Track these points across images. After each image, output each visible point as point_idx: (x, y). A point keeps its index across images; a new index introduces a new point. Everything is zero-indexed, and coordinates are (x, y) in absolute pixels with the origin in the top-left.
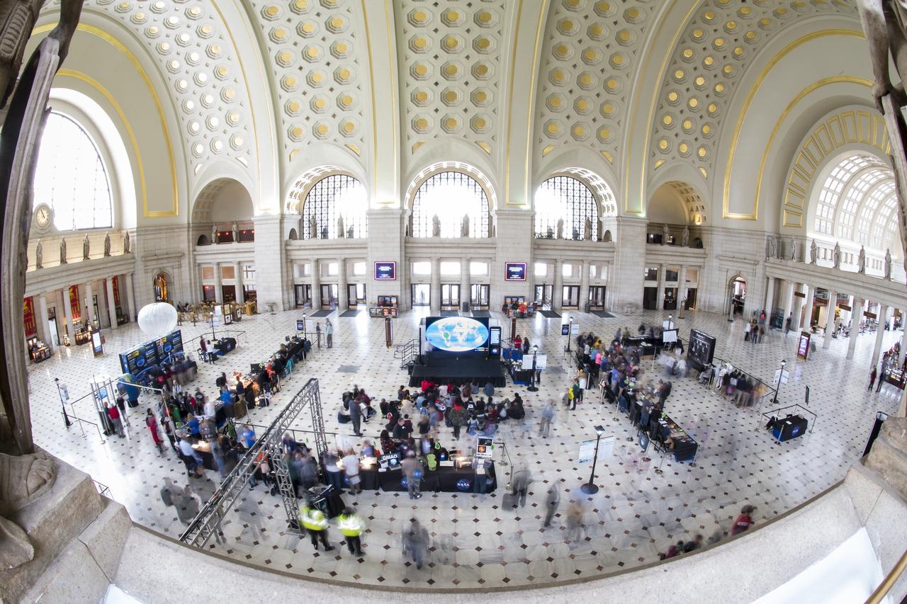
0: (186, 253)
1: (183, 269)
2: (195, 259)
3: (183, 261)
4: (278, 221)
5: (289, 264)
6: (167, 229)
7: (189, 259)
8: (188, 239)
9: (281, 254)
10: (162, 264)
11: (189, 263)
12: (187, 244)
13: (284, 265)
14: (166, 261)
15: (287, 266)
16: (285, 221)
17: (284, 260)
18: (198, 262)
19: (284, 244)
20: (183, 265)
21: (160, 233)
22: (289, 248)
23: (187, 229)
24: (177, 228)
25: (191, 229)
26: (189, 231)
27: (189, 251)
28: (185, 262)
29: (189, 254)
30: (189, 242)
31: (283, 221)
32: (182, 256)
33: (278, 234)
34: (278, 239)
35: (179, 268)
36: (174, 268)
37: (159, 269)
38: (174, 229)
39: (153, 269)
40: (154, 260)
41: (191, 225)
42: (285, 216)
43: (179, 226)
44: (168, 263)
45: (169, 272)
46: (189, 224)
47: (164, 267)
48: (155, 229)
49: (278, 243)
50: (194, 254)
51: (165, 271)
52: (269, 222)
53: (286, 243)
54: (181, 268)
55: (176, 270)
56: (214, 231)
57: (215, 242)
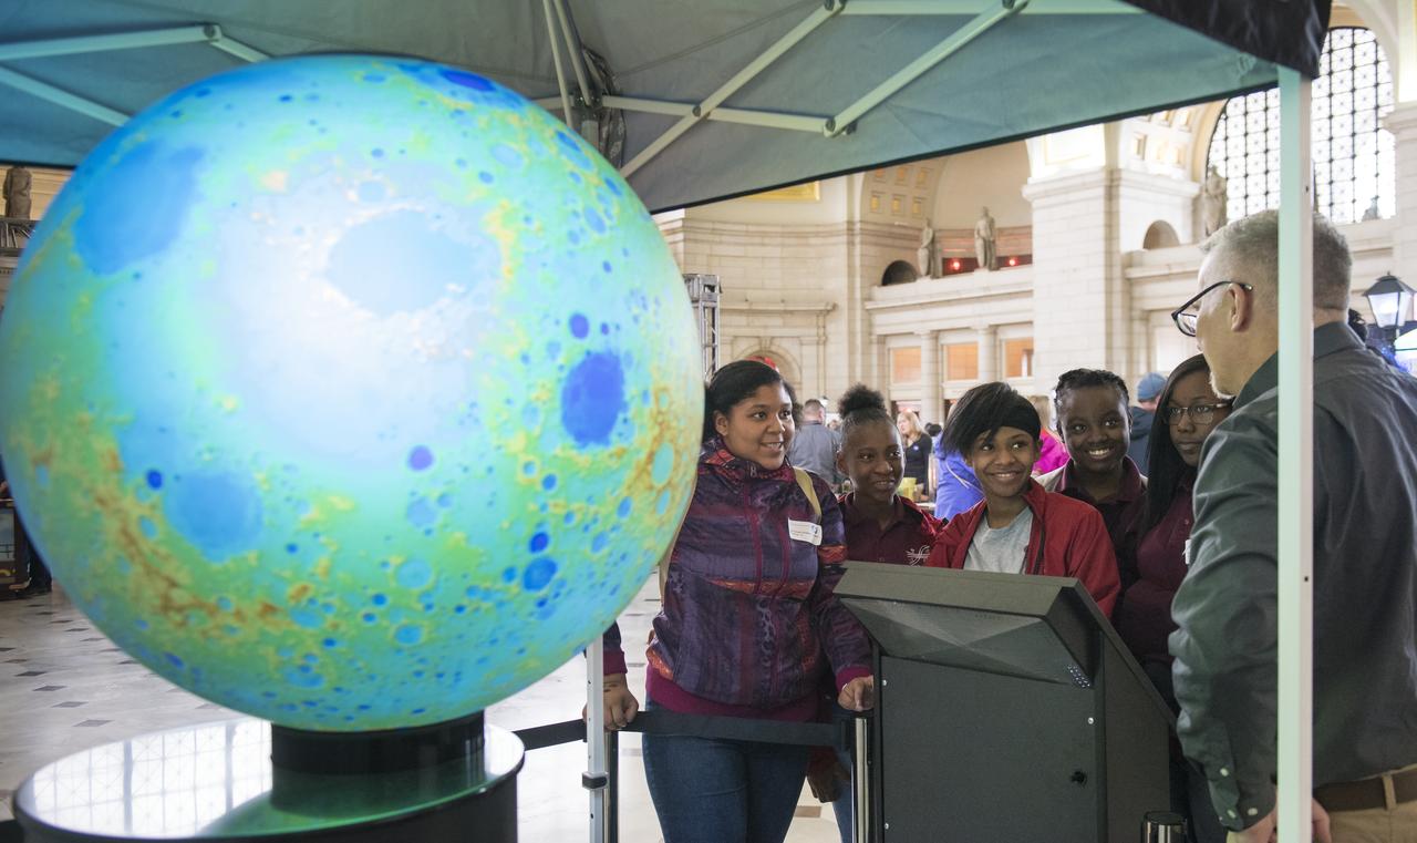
0: (843, 303)
1: (831, 348)
2: (869, 325)
3: (831, 328)
4: (1101, 191)
5: (1138, 327)
6: (783, 235)
7: (851, 321)
8: (851, 267)
9: (1109, 293)
10: (766, 327)
11: (851, 334)
12: (843, 281)
13: (1119, 326)
14: (777, 321)
15: (1130, 333)
16: (1123, 191)
17: (1118, 313)
18: (880, 331)
19: (1117, 261)
20: (832, 338)
21: (763, 245)
22: (1135, 273)
23: (844, 239)
24: (817, 234)
25: (858, 239)
26: (851, 244)
27: (851, 299)
28: (838, 328)
29: (851, 309)
30: (851, 275)
31: (1118, 190)
32: (828, 311)
33: (1100, 232)
34: (1100, 246)
35: (818, 344)
36: (802, 344)
37: (756, 341)
38: (807, 237)
39: (736, 337)
40: (741, 312)
41: (858, 226)
42: (1124, 175)
43: (820, 229)
44: (784, 326)
45: (787, 351)
46: (850, 223)
47: (773, 338)
48: (747, 232)
49: (1100, 260)
50: (868, 307)
51: (773, 349)
52: (1072, 196)
53: (1130, 261)
54: (825, 343)
55: (809, 351)
56: (926, 242)
57: (928, 273)
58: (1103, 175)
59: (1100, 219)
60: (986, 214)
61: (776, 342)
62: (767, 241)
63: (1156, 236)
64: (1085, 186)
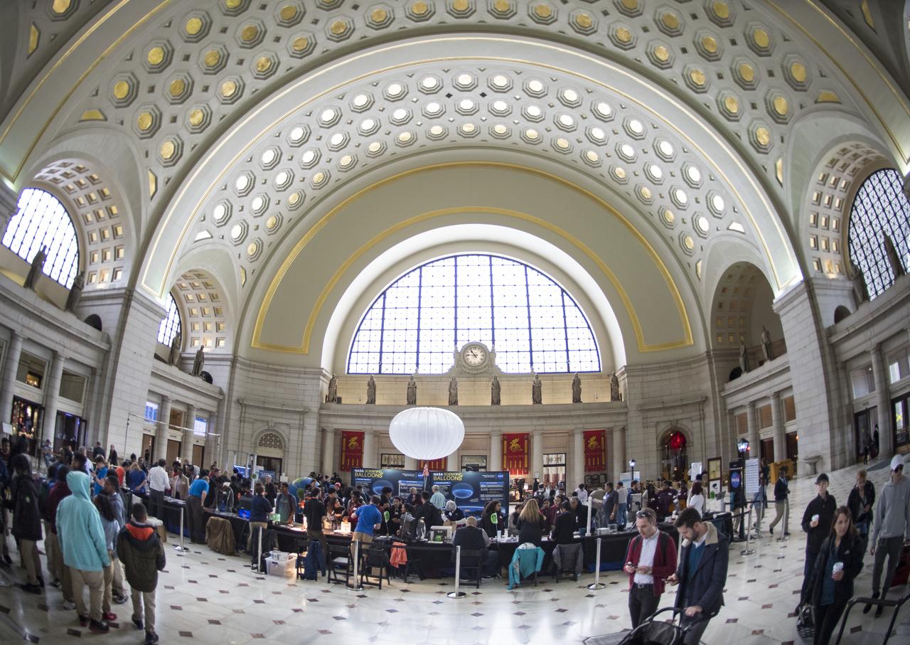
0: (710, 395)
1: (707, 421)
2: (724, 404)
3: (706, 410)
4: (805, 295)
6: (678, 365)
7: (715, 405)
8: (712, 375)
9: (823, 356)
10: (673, 415)
11: (715, 411)
12: (709, 384)
13: (831, 376)
14: (680, 411)
16: (817, 291)
17: (830, 368)
18: (729, 407)
19: (824, 334)
20: (707, 415)
21: (669, 372)
22: (834, 339)
23: (707, 361)
24: (695, 362)
25: (713, 360)
26: (710, 363)
27: (714, 392)
28: (709, 410)
29: (714, 398)
30: (712, 380)
31: (814, 292)
32: (704, 401)
33: (811, 320)
34: (813, 328)
35: (700, 419)
36: (692, 421)
37: (669, 423)
38: (690, 364)
39: (658, 423)
40: (659, 409)
41: (712, 353)
42: (814, 281)
43: (696, 358)
44: (683, 413)
45: (686, 426)
46: (708, 352)
47: (677, 420)
48: (660, 367)
49: (815, 336)
50: (723, 395)
51: (678, 426)
52: (795, 303)
53: (831, 332)
54: (704, 419)
55: (696, 424)
56: (742, 353)
57: (746, 370)
58: (803, 285)
59: (809, 312)
60: (764, 330)
61: (680, 422)
62: (671, 370)
63: (841, 314)
64: (798, 295)
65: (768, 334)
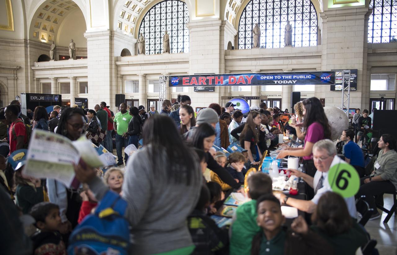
0: (23, 66)
1: (19, 82)
2: (34, 75)
3: (19, 75)
4: (108, 37)
5: (120, 80)
7: (26, 73)
8: (26, 55)
9: (111, 69)
11: (27, 77)
12: (24, 59)
13: (114, 79)
15: (117, 81)
16: (115, 38)
17: (114, 75)
18: (37, 77)
19: (113, 59)
20: (19, 78)
22: (118, 63)
23: (24, 45)
24: (12, 42)
25: (29, 46)
26: (26, 47)
27: (26, 65)
28: (22, 76)
29: (27, 69)
30: (26, 57)
31: (113, 38)
32: (18, 69)
33: (108, 50)
34: (108, 54)
35: (14, 79)
36: (8, 80)
38: (10, 43)
41: (28, 41)
42: (115, 33)
43: (15, 41)
45: (2, 82)
46: (26, 40)
49: (108, 58)
50: (33, 69)
52: (99, 38)
53: (117, 59)
54: (17, 79)
55: (11, 82)
56: (52, 49)
57: (53, 59)
58: (109, 32)
59: (108, 46)
60: (72, 41)
63: (125, 53)
64: (103, 35)
65: (74, 45)
